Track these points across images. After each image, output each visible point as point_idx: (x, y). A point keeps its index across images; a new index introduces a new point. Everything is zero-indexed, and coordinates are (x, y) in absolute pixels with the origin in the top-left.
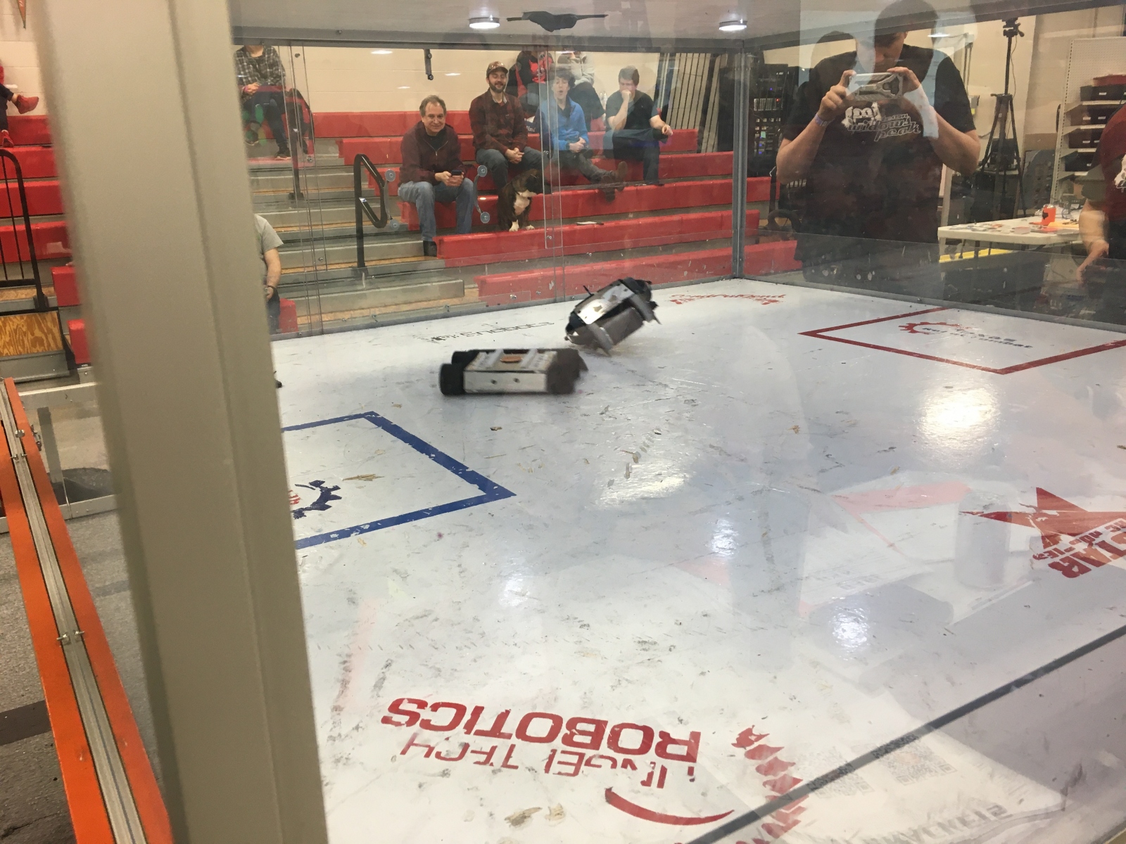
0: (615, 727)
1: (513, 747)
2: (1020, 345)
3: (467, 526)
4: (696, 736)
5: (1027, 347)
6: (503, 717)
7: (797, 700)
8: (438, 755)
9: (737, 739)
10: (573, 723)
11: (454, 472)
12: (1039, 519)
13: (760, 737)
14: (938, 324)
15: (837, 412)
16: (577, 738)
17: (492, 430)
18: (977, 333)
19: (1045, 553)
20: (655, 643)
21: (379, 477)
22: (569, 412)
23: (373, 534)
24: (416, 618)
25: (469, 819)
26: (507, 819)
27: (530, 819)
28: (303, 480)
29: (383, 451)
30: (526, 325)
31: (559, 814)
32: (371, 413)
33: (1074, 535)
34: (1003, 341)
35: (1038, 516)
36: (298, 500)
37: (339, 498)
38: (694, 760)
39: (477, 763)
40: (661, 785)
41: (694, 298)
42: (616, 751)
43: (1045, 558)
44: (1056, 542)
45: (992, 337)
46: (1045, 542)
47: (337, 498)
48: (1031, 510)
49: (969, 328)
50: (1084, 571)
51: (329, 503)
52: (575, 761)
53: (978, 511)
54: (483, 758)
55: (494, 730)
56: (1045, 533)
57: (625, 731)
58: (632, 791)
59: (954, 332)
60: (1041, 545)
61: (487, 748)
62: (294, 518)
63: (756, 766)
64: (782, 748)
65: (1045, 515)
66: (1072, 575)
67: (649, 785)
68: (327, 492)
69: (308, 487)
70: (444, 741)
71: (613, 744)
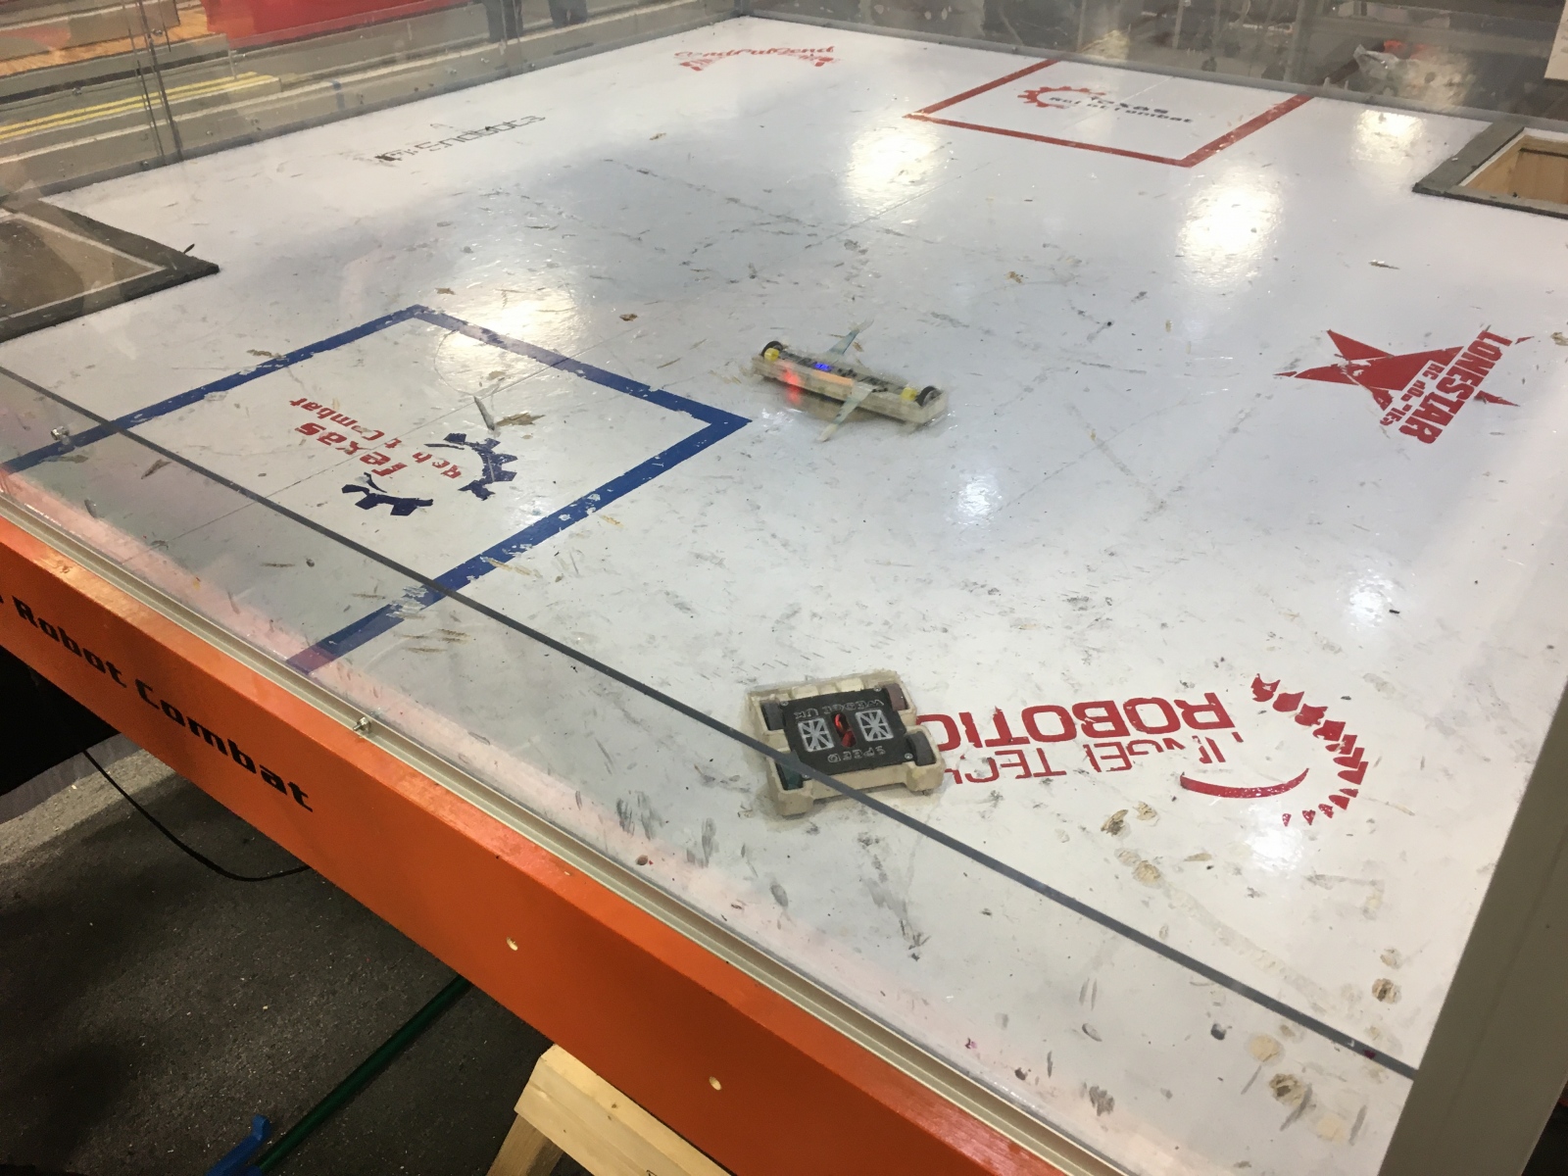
0: (1125, 706)
1: (1040, 752)
4: (1211, 697)
6: (999, 719)
7: (1278, 636)
8: (969, 777)
9: (1254, 692)
10: (1080, 709)
11: (633, 394)
13: (1274, 686)
14: (1061, 89)
15: (1044, 246)
16: (1098, 727)
17: (625, 319)
18: (1117, 103)
19: (1388, 415)
20: (1087, 599)
21: (538, 417)
22: (705, 279)
23: (616, 506)
24: (788, 617)
25: (1064, 838)
26: (1103, 829)
27: (1124, 824)
28: (430, 436)
29: (502, 373)
30: (505, 124)
31: (1147, 811)
32: (417, 307)
33: (1401, 389)
34: (1153, 113)
35: (1351, 369)
36: (454, 468)
37: (515, 458)
38: (1230, 724)
39: (1019, 777)
40: (1221, 759)
41: (708, 57)
42: (1148, 732)
43: (1391, 422)
44: (1388, 400)
45: (1138, 108)
46: (1378, 402)
47: (511, 458)
48: (1342, 362)
49: (1103, 94)
50: (1436, 433)
51: (506, 467)
52: (1118, 753)
53: (1289, 371)
54: (1020, 770)
55: (1005, 737)
56: (1372, 390)
57: (1138, 708)
58: (1199, 771)
59: (1089, 101)
60: (1378, 406)
61: (1015, 759)
62: (480, 499)
63: (1293, 718)
64: (1303, 693)
65: (1358, 367)
66: (1430, 440)
67: (1210, 761)
68: (485, 450)
69: (448, 446)
70: (963, 761)
71: (1140, 726)
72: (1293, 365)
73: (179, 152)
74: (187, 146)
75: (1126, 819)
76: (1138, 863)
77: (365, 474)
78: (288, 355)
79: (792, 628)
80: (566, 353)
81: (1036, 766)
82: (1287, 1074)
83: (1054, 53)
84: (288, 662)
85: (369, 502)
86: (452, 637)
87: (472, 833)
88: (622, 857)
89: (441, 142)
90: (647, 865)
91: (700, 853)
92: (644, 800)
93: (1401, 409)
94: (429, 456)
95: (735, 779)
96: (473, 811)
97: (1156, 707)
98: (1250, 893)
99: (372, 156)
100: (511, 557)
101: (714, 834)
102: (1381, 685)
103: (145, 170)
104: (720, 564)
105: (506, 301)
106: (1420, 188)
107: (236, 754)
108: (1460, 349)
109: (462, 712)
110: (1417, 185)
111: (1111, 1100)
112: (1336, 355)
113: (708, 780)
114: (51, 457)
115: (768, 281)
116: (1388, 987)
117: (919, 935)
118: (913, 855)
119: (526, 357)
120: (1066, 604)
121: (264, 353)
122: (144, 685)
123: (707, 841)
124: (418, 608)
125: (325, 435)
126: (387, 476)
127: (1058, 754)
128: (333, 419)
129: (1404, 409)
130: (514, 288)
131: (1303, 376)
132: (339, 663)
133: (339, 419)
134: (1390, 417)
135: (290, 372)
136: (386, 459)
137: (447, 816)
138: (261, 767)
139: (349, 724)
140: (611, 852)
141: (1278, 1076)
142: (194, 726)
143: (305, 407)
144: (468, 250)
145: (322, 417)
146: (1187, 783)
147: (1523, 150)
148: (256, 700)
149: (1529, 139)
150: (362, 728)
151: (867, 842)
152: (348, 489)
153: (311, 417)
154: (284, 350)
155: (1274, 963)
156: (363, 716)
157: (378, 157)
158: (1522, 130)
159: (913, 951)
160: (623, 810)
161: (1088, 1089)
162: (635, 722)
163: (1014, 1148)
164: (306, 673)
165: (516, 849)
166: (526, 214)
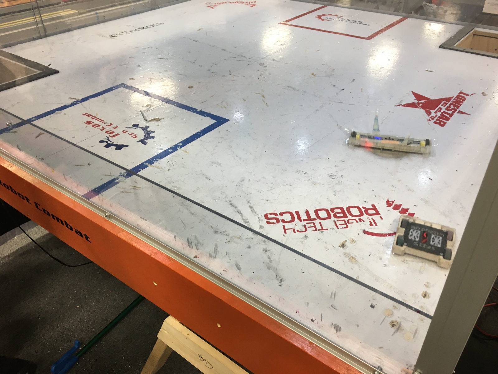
0: (347, 208)
1: (320, 223)
2: (366, 25)
3: (223, 138)
4: (373, 206)
5: (368, 25)
6: (307, 213)
7: (394, 187)
8: (298, 231)
9: (387, 204)
10: (332, 210)
11: (192, 112)
12: (420, 105)
13: (393, 202)
14: (329, 15)
15: (323, 65)
16: (338, 215)
17: (189, 88)
18: (347, 19)
19: (430, 118)
20: (335, 176)
21: (162, 119)
22: (215, 75)
23: (186, 147)
24: (241, 181)
25: (327, 249)
26: (339, 246)
27: (346, 245)
28: (127, 125)
29: (150, 105)
30: (151, 25)
31: (353, 241)
32: (123, 84)
33: (434, 110)
34: (358, 22)
35: (419, 103)
36: (135, 135)
37: (155, 132)
38: (379, 214)
39: (313, 231)
40: (376, 225)
41: (216, 4)
42: (354, 217)
43: (431, 120)
44: (430, 113)
45: (352, 21)
46: (427, 114)
47: (154, 132)
48: (416, 101)
49: (342, 16)
50: (445, 123)
51: (152, 135)
52: (344, 223)
53: (399, 104)
54: (314, 229)
55: (309, 218)
56: (425, 110)
57: (351, 209)
58: (369, 228)
59: (338, 19)
60: (427, 115)
61: (312, 225)
62: (143, 145)
63: (399, 212)
64: (402, 204)
65: (421, 103)
66: (443, 126)
67: (373, 225)
68: (145, 129)
69: (133, 128)
70: (296, 226)
71: (351, 214)
72: (400, 102)
73: (46, 34)
74: (48, 33)
75: (346, 243)
76: (350, 257)
77: (107, 137)
78: (82, 99)
79: (242, 185)
80: (171, 98)
81: (319, 227)
82: (395, 320)
83: (326, 3)
84: (83, 196)
85: (108, 146)
86: (135, 188)
87: (142, 249)
88: (189, 256)
89: (130, 31)
90: (197, 258)
91: (213, 254)
92: (196, 237)
93: (434, 116)
94: (127, 131)
95: (225, 232)
96: (142, 242)
97: (356, 209)
98: (384, 265)
99: (108, 35)
100: (154, 163)
101: (218, 248)
102: (426, 202)
103: (34, 40)
104: (220, 165)
105: (151, 82)
106: (441, 47)
107: (67, 225)
108: (453, 97)
109: (139, 211)
110: (441, 45)
111: (340, 328)
112: (414, 99)
113: (216, 232)
114: (6, 132)
115: (235, 76)
116: (426, 294)
117: (282, 279)
118: (280, 255)
119: (158, 100)
120: (329, 177)
121: (74, 99)
122: (37, 204)
123: (215, 250)
124: (124, 179)
125: (93, 124)
126: (114, 138)
127: (325, 224)
128: (96, 119)
129: (435, 116)
130: (154, 78)
131: (404, 106)
132: (99, 196)
133: (98, 119)
134: (431, 119)
135: (82, 105)
136: (113, 132)
137: (134, 243)
138: (75, 229)
139: (103, 215)
140: (185, 254)
141: (392, 321)
142: (53, 216)
143: (87, 116)
144: (139, 66)
145: (93, 119)
146: (366, 232)
147: (474, 35)
148: (73, 208)
149: (476, 31)
150: (107, 216)
151: (266, 251)
152: (101, 142)
153: (89, 119)
154: (80, 98)
155: (391, 287)
156: (107, 213)
157: (110, 36)
158: (474, 28)
159: (280, 284)
160: (189, 241)
161: (333, 325)
162: (193, 214)
163: (311, 343)
164: (89, 199)
165: (156, 254)
166: (158, 54)
